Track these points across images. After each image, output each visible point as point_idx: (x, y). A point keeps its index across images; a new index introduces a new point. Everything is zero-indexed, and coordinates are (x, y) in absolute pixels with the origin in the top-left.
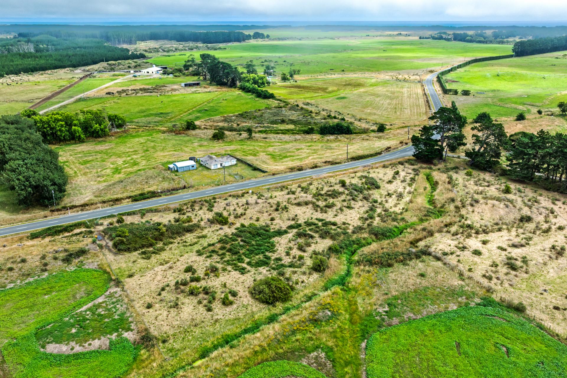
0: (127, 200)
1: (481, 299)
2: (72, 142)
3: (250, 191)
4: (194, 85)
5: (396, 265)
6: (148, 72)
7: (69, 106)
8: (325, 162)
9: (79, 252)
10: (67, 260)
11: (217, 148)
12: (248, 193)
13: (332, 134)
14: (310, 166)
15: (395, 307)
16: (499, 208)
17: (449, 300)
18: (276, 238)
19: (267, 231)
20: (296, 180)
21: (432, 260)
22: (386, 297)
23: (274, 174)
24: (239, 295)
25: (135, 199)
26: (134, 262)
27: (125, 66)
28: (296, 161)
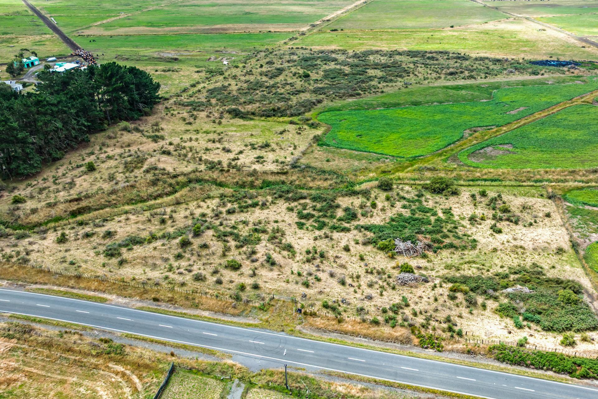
26: (553, 268)
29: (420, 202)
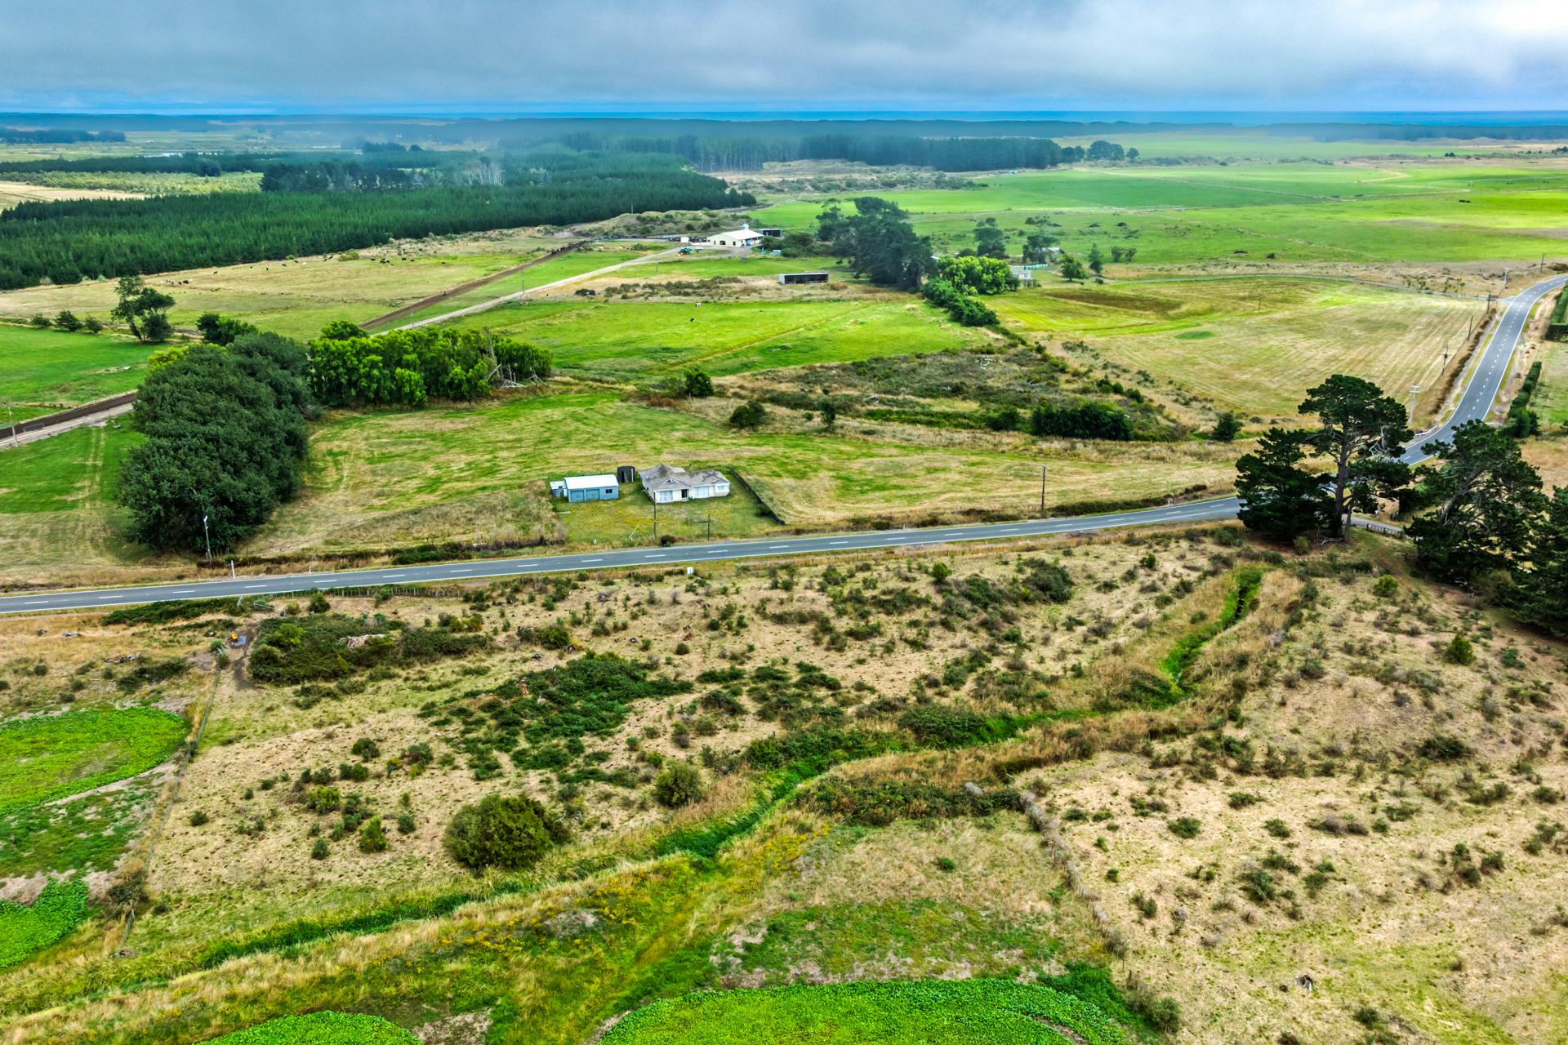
0: (386, 559)
1: (1067, 966)
2: (396, 406)
3: (690, 570)
4: (813, 278)
5: (899, 822)
6: (723, 243)
7: (470, 319)
8: (968, 513)
9: (164, 667)
10: (129, 684)
11: (722, 449)
12: (682, 572)
13: (1066, 434)
14: (915, 519)
15: (786, 939)
16: (1371, 702)
17: (964, 950)
18: (647, 700)
19: (636, 679)
20: (846, 552)
21: (1019, 825)
22: (786, 905)
23: (798, 532)
24: (417, 832)
25: (402, 558)
26: (270, 709)
27: (680, 226)
28: (897, 502)
29: (563, 779)
